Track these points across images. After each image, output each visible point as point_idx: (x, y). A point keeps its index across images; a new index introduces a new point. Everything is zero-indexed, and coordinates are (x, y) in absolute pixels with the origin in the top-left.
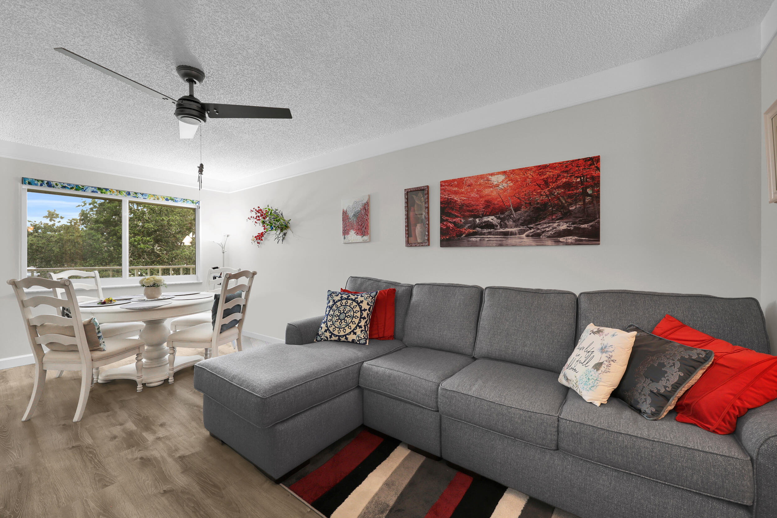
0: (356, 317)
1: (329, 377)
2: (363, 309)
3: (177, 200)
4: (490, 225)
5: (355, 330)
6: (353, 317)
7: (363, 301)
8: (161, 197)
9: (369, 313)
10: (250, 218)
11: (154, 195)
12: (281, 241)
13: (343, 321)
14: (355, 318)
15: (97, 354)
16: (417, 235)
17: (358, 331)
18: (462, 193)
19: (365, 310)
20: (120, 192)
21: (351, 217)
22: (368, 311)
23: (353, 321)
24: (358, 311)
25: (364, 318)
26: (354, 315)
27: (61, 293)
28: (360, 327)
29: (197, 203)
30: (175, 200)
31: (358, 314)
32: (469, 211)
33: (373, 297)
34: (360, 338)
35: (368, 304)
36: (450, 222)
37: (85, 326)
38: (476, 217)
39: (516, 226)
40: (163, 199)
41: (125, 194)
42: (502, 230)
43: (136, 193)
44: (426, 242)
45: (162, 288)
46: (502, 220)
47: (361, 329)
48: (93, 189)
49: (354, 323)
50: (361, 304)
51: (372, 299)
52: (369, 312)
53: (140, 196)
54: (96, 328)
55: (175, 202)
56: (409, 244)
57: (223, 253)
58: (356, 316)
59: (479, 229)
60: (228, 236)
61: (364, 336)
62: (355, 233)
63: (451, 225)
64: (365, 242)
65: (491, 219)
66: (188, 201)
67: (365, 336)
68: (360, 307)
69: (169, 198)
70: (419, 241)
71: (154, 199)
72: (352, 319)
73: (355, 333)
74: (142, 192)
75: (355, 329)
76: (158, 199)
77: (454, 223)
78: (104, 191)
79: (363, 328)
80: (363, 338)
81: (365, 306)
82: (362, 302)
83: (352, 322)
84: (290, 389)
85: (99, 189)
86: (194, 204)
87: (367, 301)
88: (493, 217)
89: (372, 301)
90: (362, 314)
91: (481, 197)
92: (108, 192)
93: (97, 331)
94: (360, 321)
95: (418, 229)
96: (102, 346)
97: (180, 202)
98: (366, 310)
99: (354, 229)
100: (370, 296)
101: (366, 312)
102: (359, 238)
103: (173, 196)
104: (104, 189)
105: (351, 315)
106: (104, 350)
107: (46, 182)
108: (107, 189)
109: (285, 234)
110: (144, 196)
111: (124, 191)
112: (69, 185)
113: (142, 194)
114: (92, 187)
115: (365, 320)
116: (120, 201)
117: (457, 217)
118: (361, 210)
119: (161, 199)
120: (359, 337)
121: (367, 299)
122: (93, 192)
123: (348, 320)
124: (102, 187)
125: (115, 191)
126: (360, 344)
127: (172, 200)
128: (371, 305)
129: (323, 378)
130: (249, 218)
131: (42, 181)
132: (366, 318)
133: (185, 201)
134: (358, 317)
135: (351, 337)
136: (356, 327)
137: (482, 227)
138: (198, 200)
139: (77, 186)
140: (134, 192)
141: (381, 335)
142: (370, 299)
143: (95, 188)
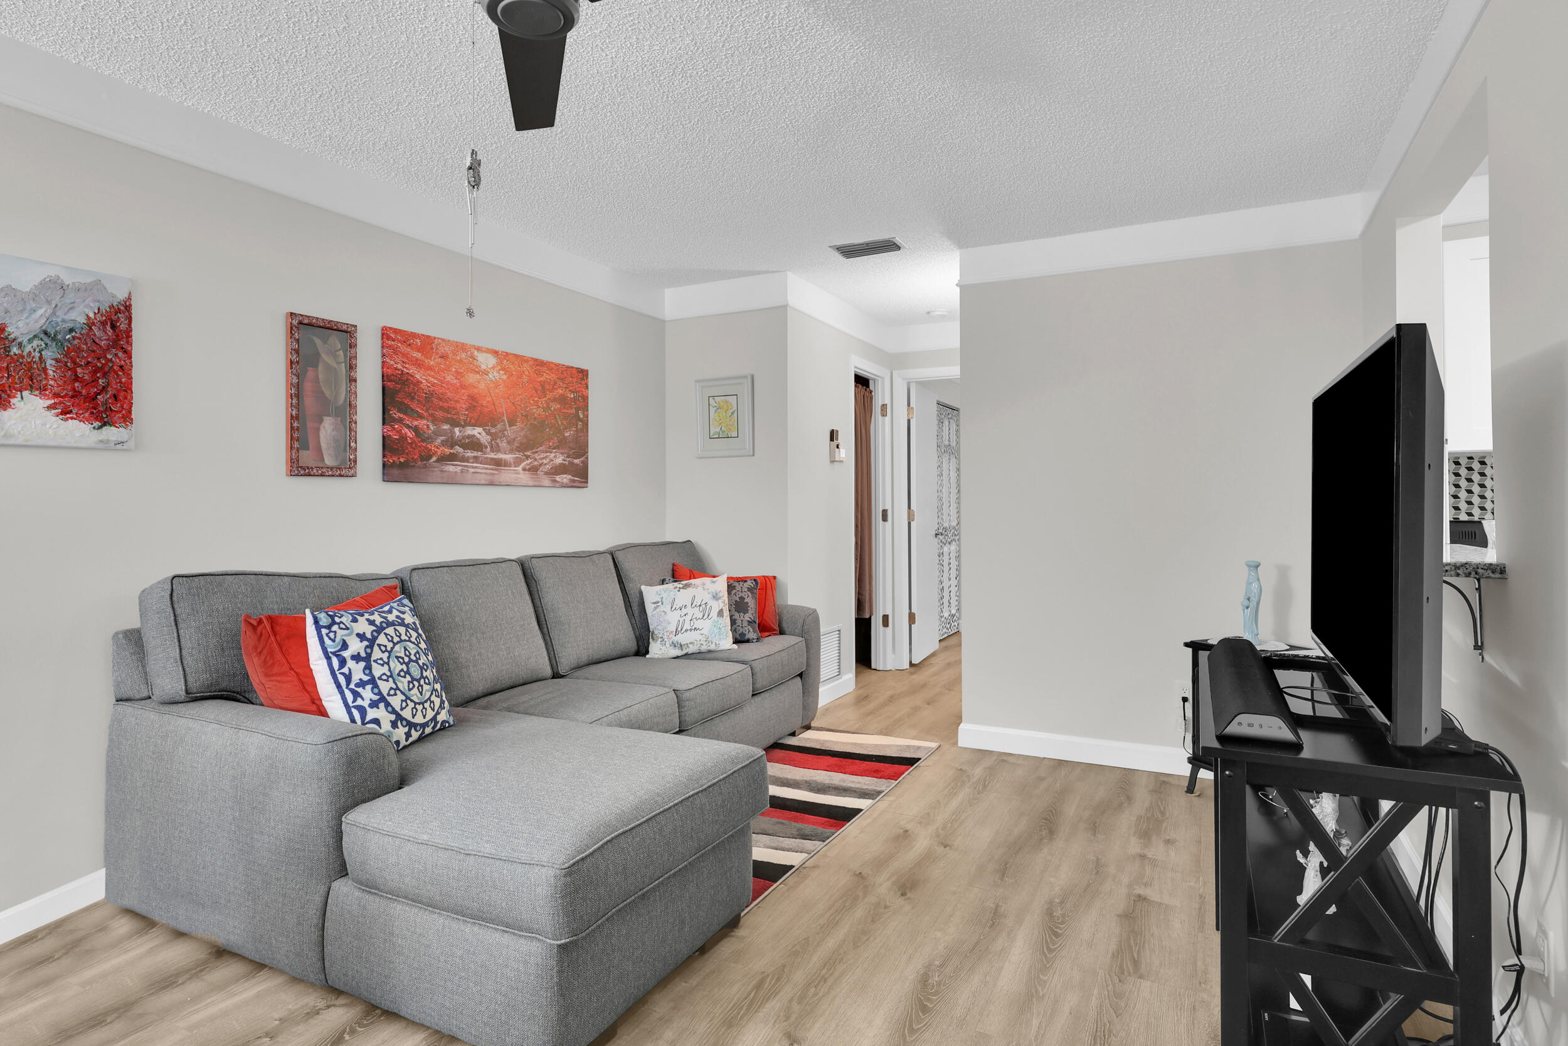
4: (474, 444)
16: (323, 445)
18: (430, 368)
21: (25, 340)
32: (441, 408)
36: (408, 427)
38: (455, 423)
39: (511, 451)
42: (492, 455)
44: (345, 468)
46: (494, 437)
56: (298, 469)
59: (459, 449)
62: (50, 408)
63: (410, 434)
64: (104, 446)
65: (476, 432)
70: (329, 461)
77: (416, 430)
88: (480, 430)
91: (463, 387)
95: (327, 430)
99: (42, 390)
102: (79, 430)
117: (421, 417)
118: (90, 324)
137: (465, 447)
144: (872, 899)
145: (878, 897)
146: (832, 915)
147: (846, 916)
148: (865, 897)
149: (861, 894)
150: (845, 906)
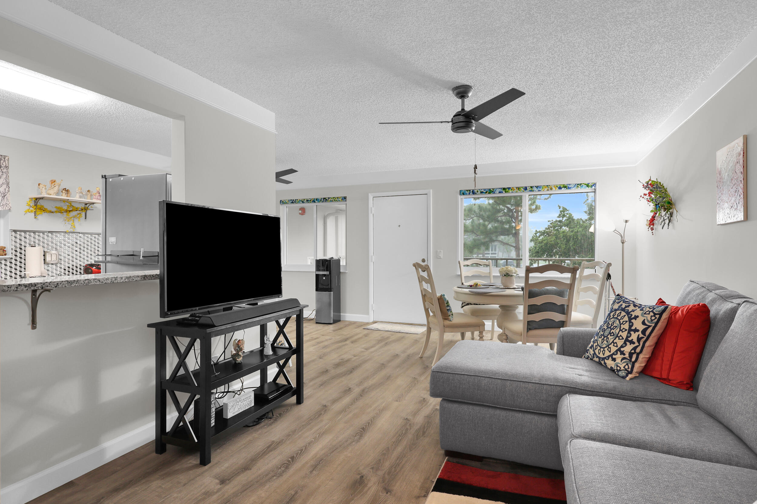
0: (621, 338)
1: (508, 383)
2: (633, 328)
3: (570, 186)
5: (615, 355)
6: (617, 336)
7: (638, 317)
8: (554, 187)
9: (643, 338)
10: (643, 196)
11: (548, 186)
12: (666, 225)
13: (605, 338)
14: (619, 339)
15: (447, 322)
17: (619, 357)
19: (636, 330)
20: (518, 188)
21: (725, 180)
22: (640, 333)
23: (615, 341)
24: (626, 330)
25: (632, 342)
26: (619, 333)
27: (465, 277)
28: (622, 353)
29: (593, 185)
30: (568, 187)
31: (624, 335)
33: (655, 314)
34: (618, 368)
35: (644, 323)
37: (438, 299)
40: (556, 189)
41: (522, 189)
43: (532, 187)
45: (514, 279)
47: (623, 356)
48: (500, 190)
49: (615, 345)
50: (633, 321)
51: (654, 316)
52: (641, 336)
53: (535, 189)
54: (446, 302)
55: (569, 189)
57: (623, 243)
58: (621, 336)
60: (626, 221)
61: (624, 367)
66: (582, 186)
67: (627, 367)
68: (631, 324)
69: (562, 186)
71: (548, 190)
72: (615, 339)
73: (614, 360)
74: (537, 185)
75: (615, 353)
76: (551, 189)
78: (507, 189)
79: (627, 356)
80: (622, 368)
81: (638, 324)
82: (636, 317)
83: (614, 343)
84: (457, 374)
85: (504, 189)
86: (590, 188)
87: (643, 318)
89: (652, 320)
90: (629, 335)
92: (510, 191)
93: (446, 305)
94: (624, 345)
96: (450, 317)
97: (574, 188)
98: (638, 331)
100: (652, 311)
101: (637, 333)
103: (566, 183)
104: (508, 188)
105: (616, 332)
106: (451, 321)
107: (472, 191)
108: (509, 188)
109: (671, 215)
110: (539, 189)
111: (522, 187)
112: (485, 190)
113: (537, 187)
114: (499, 188)
115: (633, 346)
116: (521, 197)
119: (554, 189)
120: (617, 366)
121: (645, 315)
122: (500, 192)
123: (611, 338)
124: (505, 187)
125: (515, 188)
126: (618, 375)
127: (565, 187)
128: (649, 326)
129: (499, 381)
130: (641, 196)
131: (470, 191)
132: (634, 343)
133: (579, 186)
134: (623, 339)
135: (610, 363)
136: (617, 351)
138: (594, 182)
139: (490, 190)
140: (530, 187)
141: (664, 376)
142: (649, 317)
143: (501, 189)
144: (380, 473)
145: (377, 474)
146: (401, 462)
147: (394, 462)
148: (384, 474)
149: (386, 476)
150: (395, 468)
